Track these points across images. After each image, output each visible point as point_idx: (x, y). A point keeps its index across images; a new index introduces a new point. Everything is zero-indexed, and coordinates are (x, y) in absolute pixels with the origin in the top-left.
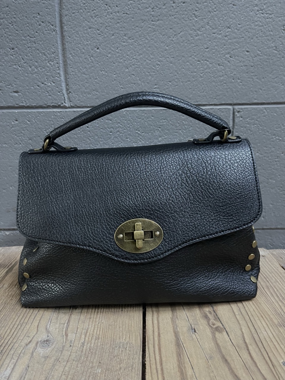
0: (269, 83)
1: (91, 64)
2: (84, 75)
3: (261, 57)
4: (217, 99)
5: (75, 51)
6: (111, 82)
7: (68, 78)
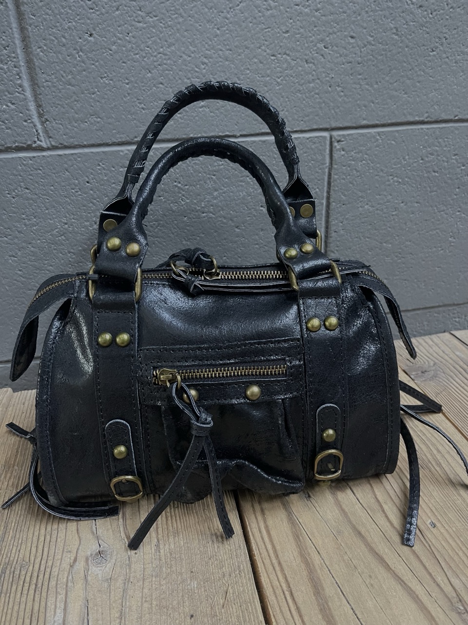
0: (385, 92)
1: (81, 66)
2: (70, 87)
3: (373, 47)
4: (305, 122)
5: (48, 42)
6: (122, 99)
7: (40, 94)
